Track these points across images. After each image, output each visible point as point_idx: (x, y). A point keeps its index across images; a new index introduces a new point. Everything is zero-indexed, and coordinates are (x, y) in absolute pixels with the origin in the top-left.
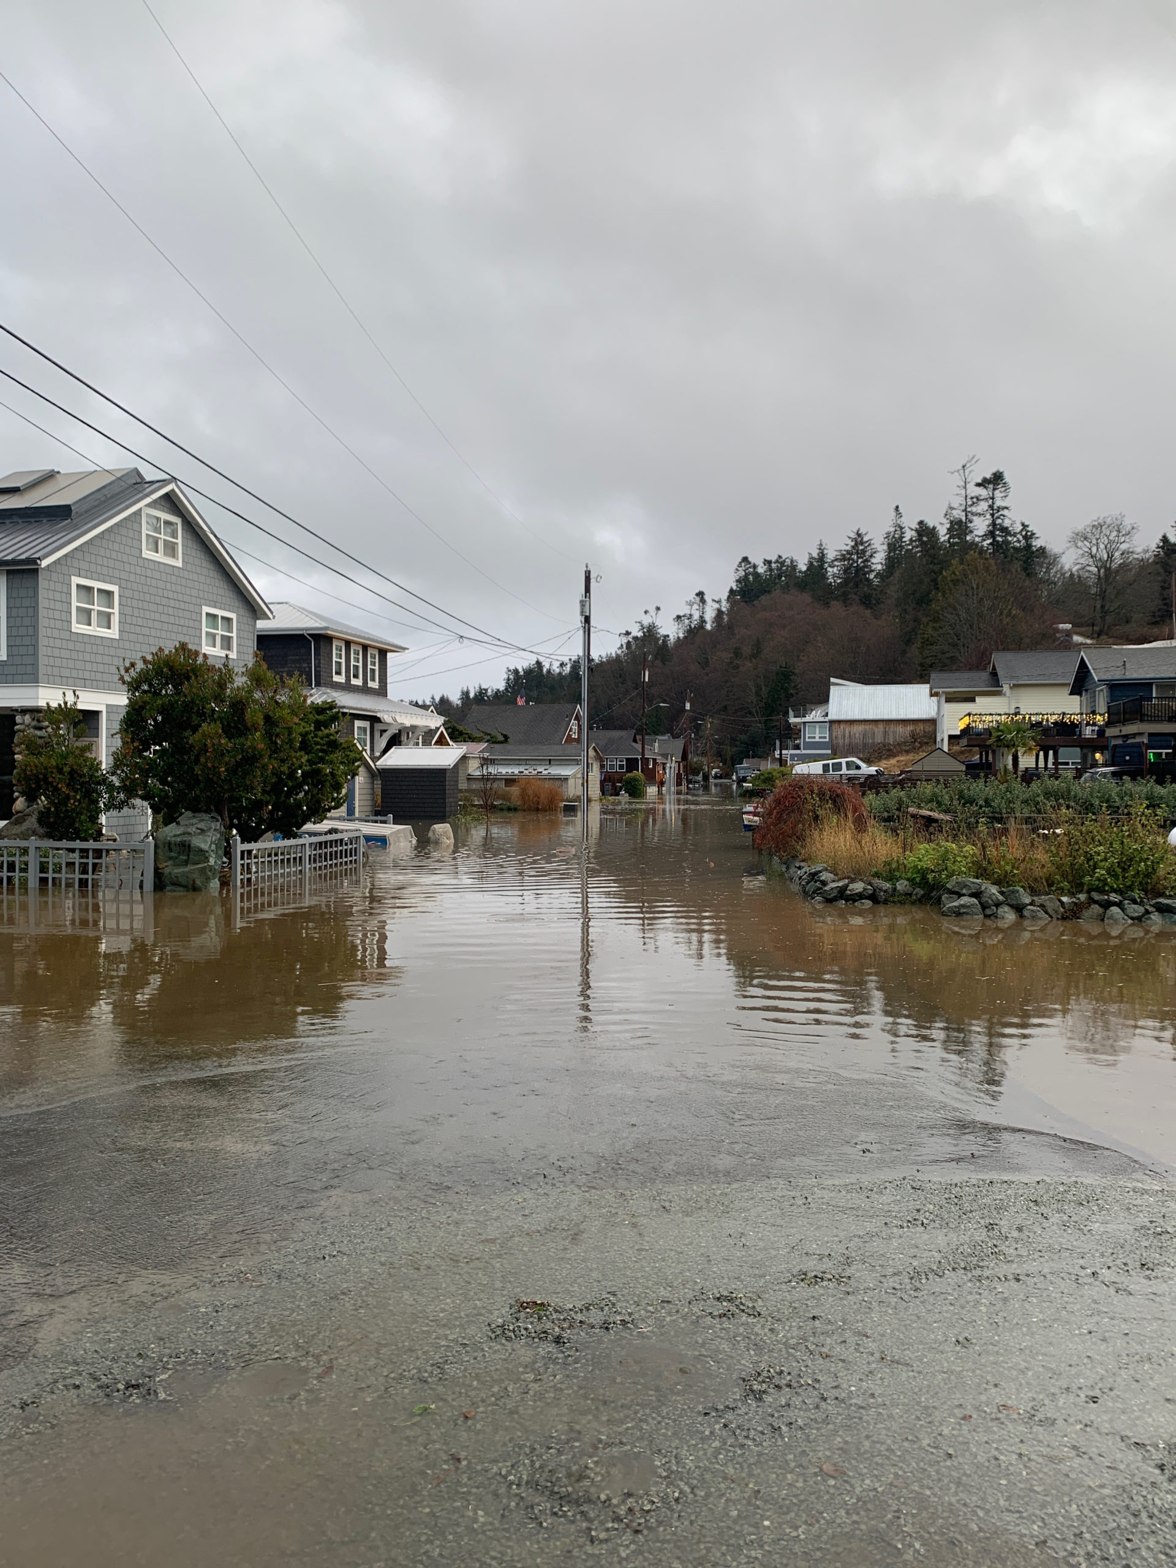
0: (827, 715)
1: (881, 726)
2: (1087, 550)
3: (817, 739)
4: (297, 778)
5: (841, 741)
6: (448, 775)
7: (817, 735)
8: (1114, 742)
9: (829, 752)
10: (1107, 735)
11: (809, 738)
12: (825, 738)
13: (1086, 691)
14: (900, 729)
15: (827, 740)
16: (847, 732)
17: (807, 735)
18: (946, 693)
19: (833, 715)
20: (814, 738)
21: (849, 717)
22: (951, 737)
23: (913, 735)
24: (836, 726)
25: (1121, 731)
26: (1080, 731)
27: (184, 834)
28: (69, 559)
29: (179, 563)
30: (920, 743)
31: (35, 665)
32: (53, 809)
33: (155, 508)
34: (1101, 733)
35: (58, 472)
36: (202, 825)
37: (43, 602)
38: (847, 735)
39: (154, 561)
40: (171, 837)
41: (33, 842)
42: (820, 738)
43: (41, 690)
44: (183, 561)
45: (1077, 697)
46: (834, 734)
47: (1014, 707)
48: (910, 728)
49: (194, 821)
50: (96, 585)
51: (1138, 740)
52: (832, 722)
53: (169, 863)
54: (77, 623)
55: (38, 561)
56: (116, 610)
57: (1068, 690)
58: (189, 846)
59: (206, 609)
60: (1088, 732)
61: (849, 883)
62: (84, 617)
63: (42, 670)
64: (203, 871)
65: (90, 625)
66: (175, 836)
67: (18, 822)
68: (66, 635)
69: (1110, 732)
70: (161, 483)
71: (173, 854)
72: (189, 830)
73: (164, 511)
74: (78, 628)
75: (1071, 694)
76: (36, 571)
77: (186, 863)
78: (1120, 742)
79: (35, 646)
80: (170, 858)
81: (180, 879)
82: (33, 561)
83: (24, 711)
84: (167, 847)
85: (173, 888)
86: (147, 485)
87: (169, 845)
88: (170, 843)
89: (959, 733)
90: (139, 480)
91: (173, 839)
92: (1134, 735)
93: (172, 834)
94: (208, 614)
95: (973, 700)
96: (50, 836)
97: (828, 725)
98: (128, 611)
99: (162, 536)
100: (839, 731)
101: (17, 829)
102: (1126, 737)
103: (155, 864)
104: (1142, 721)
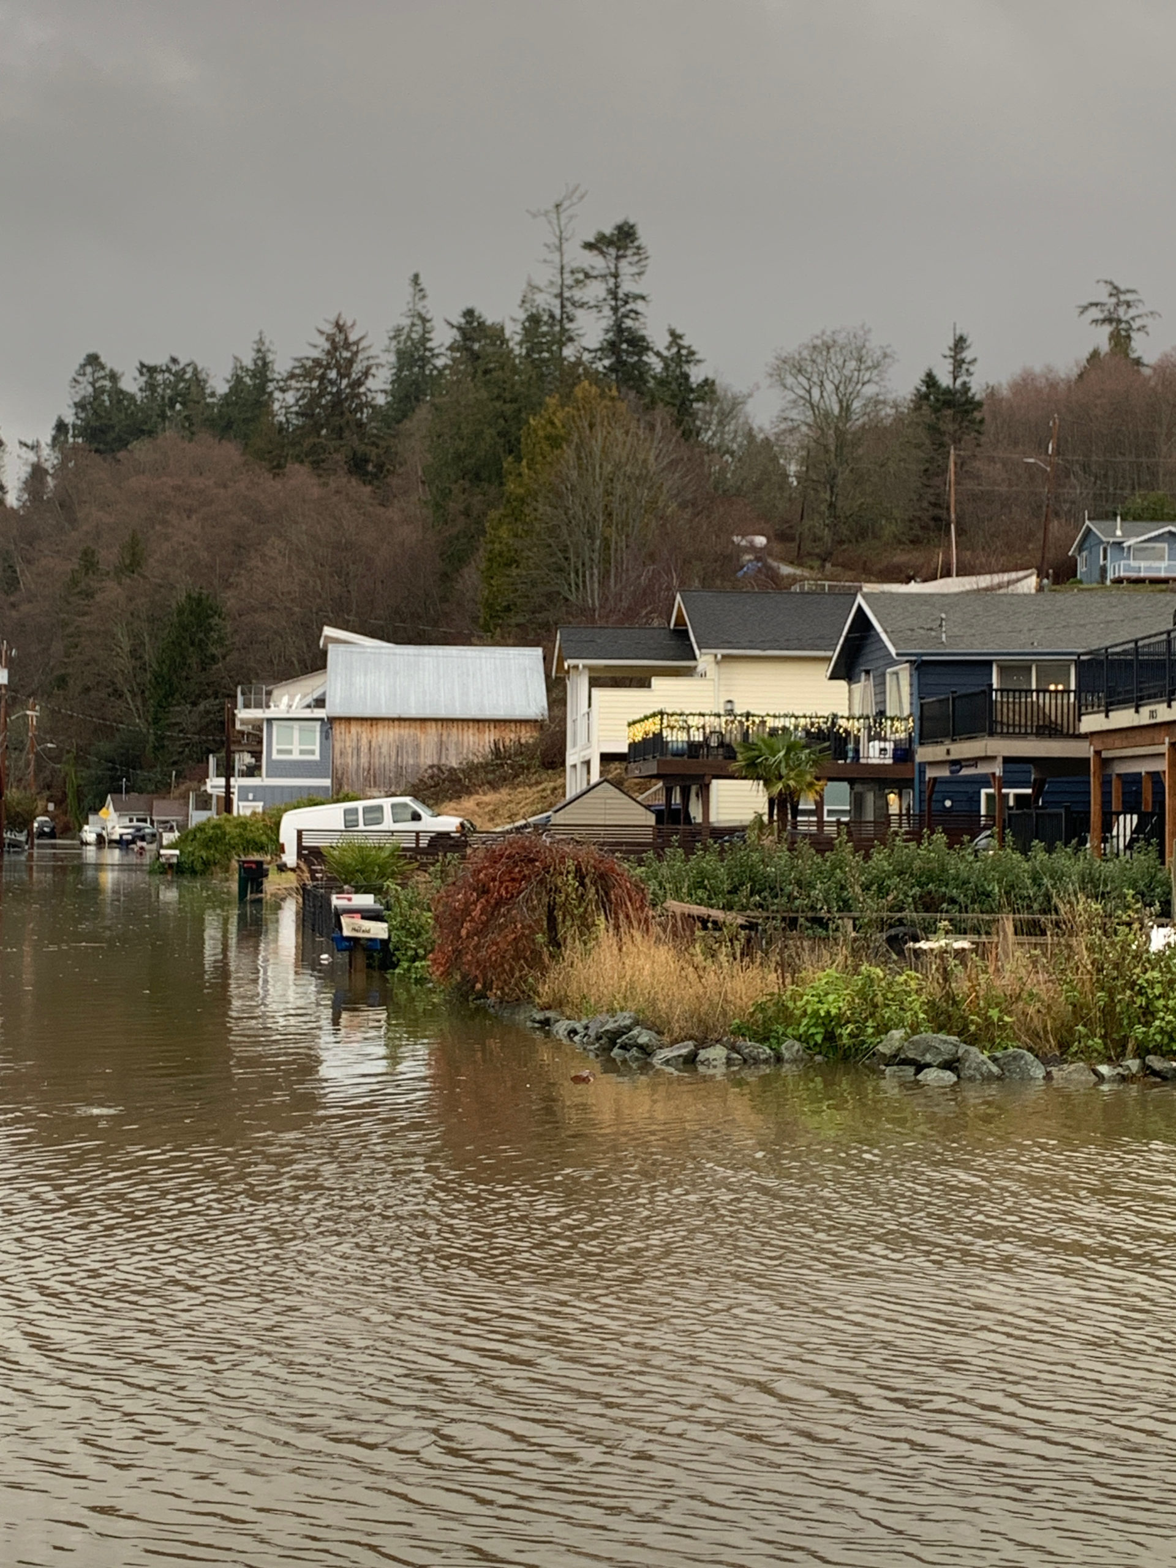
0: (320, 703)
1: (432, 730)
2: (802, 392)
3: (296, 756)
5: (351, 762)
7: (296, 747)
8: (930, 773)
9: (327, 782)
10: (918, 759)
11: (280, 752)
12: (312, 752)
13: (867, 672)
14: (471, 737)
15: (317, 757)
16: (364, 742)
17: (275, 747)
18: (591, 669)
19: (334, 708)
20: (290, 752)
21: (369, 711)
22: (606, 758)
23: (496, 752)
24: (339, 729)
25: (948, 752)
26: (857, 751)
30: (512, 767)
34: (903, 754)
38: (364, 748)
42: (302, 752)
45: (843, 684)
46: (338, 746)
47: (723, 700)
48: (490, 737)
51: (983, 769)
52: (332, 720)
57: (828, 669)
60: (874, 753)
61: (697, 1048)
69: (924, 753)
75: (832, 677)
78: (944, 773)
89: (625, 750)
92: (975, 761)
95: (644, 683)
97: (317, 725)
100: (348, 739)
102: (957, 763)
104: (992, 734)
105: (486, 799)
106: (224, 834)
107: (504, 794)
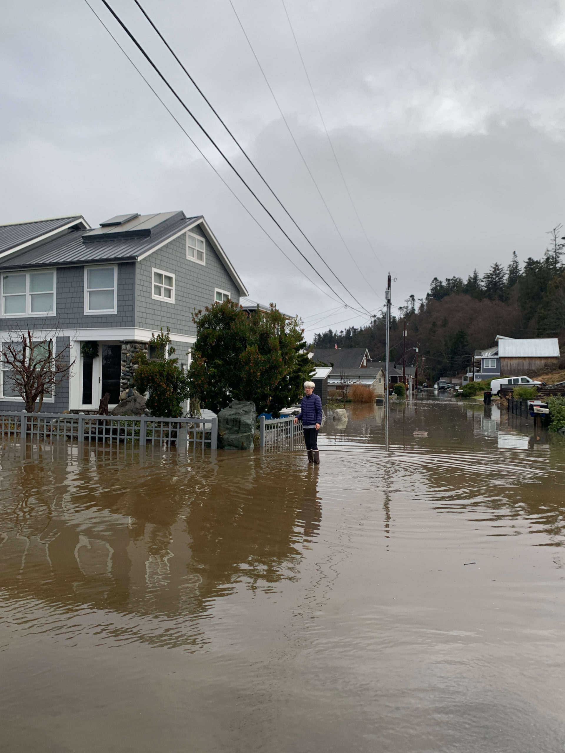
0: (497, 354)
1: (527, 360)
3: (490, 367)
4: (287, 381)
5: (505, 368)
6: (323, 382)
7: (490, 365)
9: (499, 374)
11: (486, 366)
12: (494, 366)
14: (538, 362)
15: (495, 367)
16: (509, 363)
17: (485, 365)
19: (501, 354)
20: (488, 366)
21: (510, 355)
23: (546, 366)
24: (502, 360)
27: (235, 414)
28: (151, 258)
29: (204, 263)
30: (551, 369)
31: (133, 316)
32: (156, 398)
33: (193, 232)
35: (140, 215)
36: (246, 409)
37: (137, 282)
38: (509, 365)
39: (192, 262)
40: (228, 416)
41: (143, 418)
42: (492, 366)
43: (136, 331)
44: (206, 263)
46: (502, 364)
48: (543, 362)
49: (241, 406)
50: (164, 273)
52: (500, 358)
53: (227, 431)
54: (155, 294)
55: (136, 257)
56: (173, 288)
58: (240, 422)
59: (217, 290)
62: (158, 290)
63: (137, 319)
64: (248, 438)
65: (160, 295)
66: (230, 415)
67: (123, 405)
68: (148, 300)
70: (196, 219)
71: (229, 426)
72: (238, 411)
73: (197, 234)
74: (155, 297)
76: (133, 264)
77: (238, 432)
79: (133, 306)
80: (227, 429)
81: (234, 442)
82: (134, 258)
83: (127, 342)
84: (225, 422)
85: (229, 447)
86: (187, 220)
87: (227, 421)
88: (227, 420)
90: (183, 218)
91: (229, 417)
93: (228, 414)
94: (218, 293)
96: (153, 414)
97: (496, 360)
98: (180, 289)
99: (196, 248)
100: (504, 363)
101: (123, 409)
103: (218, 432)
105: (545, 377)
106: (474, 386)
107: (550, 376)
